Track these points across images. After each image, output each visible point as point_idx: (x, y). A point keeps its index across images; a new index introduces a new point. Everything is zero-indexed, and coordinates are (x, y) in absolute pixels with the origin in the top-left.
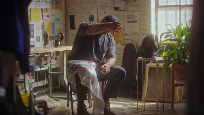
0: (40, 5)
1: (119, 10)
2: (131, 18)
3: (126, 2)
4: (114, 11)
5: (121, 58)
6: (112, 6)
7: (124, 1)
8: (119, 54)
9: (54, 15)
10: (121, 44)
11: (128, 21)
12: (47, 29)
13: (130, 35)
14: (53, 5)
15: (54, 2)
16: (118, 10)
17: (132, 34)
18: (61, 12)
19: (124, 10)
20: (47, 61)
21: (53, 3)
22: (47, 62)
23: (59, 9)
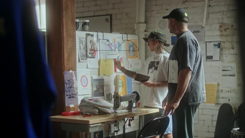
0: (112, 54)
1: (212, 60)
2: (228, 70)
3: (222, 49)
4: (206, 61)
5: (215, 121)
6: (204, 55)
7: (219, 49)
8: (213, 116)
9: (131, 65)
10: (215, 103)
11: (224, 74)
12: (121, 84)
13: (227, 92)
14: (129, 53)
15: (131, 50)
16: (210, 60)
17: (229, 91)
18: (140, 61)
19: (219, 60)
20: (118, 126)
21: (129, 51)
22: (118, 128)
23: (137, 57)
